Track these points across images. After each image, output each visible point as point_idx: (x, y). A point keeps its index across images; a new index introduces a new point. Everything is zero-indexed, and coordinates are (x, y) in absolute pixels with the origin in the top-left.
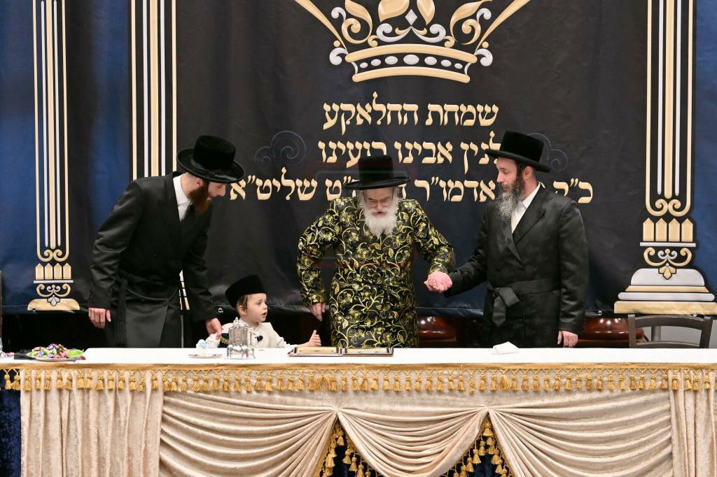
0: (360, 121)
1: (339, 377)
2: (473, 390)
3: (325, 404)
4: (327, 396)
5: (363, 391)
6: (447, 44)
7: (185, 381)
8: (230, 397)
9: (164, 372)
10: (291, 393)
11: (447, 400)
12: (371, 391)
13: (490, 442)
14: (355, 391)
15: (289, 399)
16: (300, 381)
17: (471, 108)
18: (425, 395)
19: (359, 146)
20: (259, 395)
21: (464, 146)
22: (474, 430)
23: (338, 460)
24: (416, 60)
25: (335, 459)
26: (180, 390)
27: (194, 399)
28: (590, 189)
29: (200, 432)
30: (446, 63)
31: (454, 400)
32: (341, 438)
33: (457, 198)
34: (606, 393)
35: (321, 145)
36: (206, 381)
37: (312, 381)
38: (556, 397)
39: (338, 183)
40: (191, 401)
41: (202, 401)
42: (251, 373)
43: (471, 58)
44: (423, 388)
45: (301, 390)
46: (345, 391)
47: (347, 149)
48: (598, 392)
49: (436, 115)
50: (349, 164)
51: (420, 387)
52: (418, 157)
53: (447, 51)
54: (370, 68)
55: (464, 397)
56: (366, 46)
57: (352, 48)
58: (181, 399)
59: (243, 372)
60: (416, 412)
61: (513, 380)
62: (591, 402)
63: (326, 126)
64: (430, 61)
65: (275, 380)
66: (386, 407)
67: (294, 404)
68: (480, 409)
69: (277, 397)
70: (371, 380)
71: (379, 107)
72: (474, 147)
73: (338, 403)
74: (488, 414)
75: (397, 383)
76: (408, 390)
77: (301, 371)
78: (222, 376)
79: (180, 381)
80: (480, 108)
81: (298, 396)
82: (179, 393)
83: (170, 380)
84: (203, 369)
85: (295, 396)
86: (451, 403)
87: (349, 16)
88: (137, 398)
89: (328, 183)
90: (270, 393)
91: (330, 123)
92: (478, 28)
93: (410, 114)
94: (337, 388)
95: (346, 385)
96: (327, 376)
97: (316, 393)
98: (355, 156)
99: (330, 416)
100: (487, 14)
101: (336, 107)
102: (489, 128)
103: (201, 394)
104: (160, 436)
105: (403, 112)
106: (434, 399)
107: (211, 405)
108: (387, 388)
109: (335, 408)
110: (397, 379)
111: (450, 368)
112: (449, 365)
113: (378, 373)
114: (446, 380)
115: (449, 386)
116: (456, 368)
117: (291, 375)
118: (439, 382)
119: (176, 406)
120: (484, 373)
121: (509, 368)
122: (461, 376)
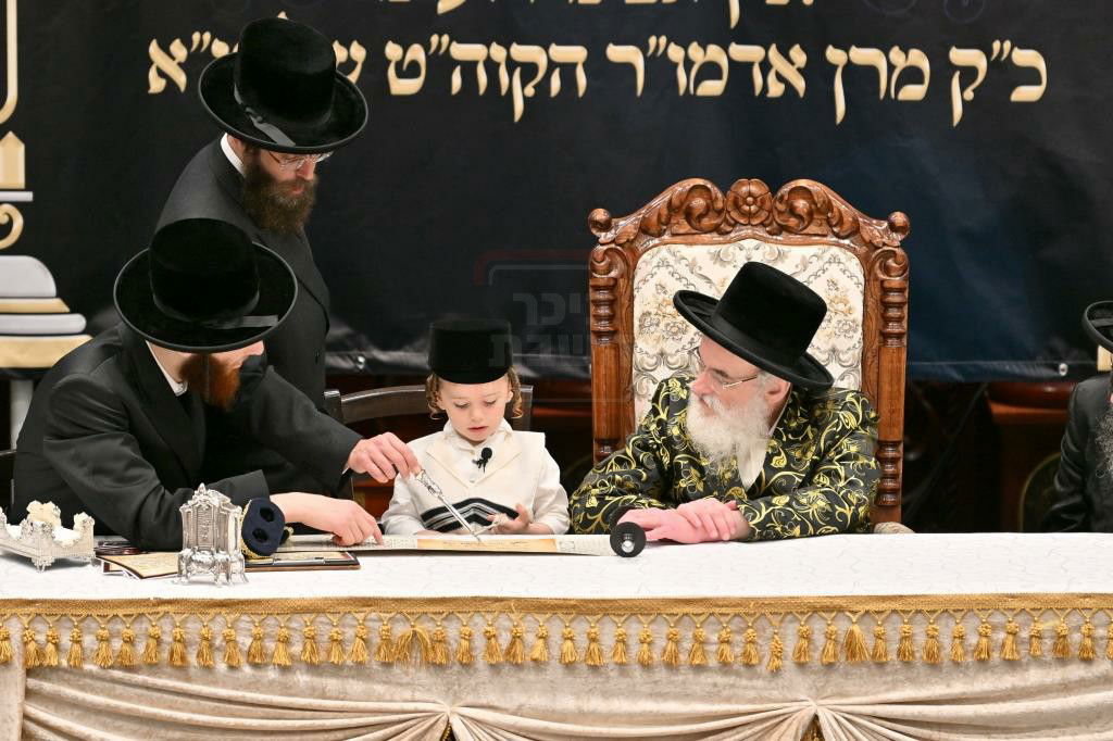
1: (452, 631)
2: (777, 662)
3: (418, 695)
4: (424, 676)
7: (78, 642)
8: (188, 679)
9: (25, 620)
10: (337, 669)
11: (715, 685)
12: (531, 664)
14: (491, 665)
15: (332, 684)
16: (358, 639)
18: (661, 674)
20: (259, 674)
26: (64, 663)
27: (99, 684)
28: (1041, 66)
31: (732, 686)
33: (712, 88)
34: (1103, 667)
36: (130, 641)
37: (387, 641)
38: (981, 677)
39: (417, 53)
40: (93, 690)
41: (119, 689)
42: (237, 620)
44: (657, 658)
45: (360, 664)
46: (467, 665)
48: (1082, 666)
50: (442, 6)
51: (650, 658)
55: (759, 677)
58: (69, 683)
59: (219, 619)
60: (642, 714)
61: (878, 637)
62: (1066, 688)
65: (296, 638)
66: (567, 703)
67: (345, 696)
68: (795, 706)
69: (302, 678)
70: (530, 638)
73: (451, 693)
74: (816, 718)
75: (594, 646)
76: (621, 664)
77: (360, 616)
78: (167, 628)
79: (65, 640)
81: (353, 677)
82: (65, 671)
83: (41, 638)
84: (121, 613)
85: (347, 677)
86: (725, 693)
89: (393, 51)
90: (284, 669)
94: (448, 658)
95: (470, 650)
96: (425, 628)
97: (396, 670)
99: (432, 725)
103: (118, 674)
106: (684, 683)
107: (140, 700)
108: (569, 659)
109: (443, 707)
110: (593, 635)
111: (724, 610)
112: (721, 603)
113: (548, 620)
114: (714, 638)
115: (721, 656)
116: (737, 610)
117: (337, 626)
118: (697, 645)
119: (57, 701)
120: (806, 621)
121: (867, 608)
122: (750, 631)
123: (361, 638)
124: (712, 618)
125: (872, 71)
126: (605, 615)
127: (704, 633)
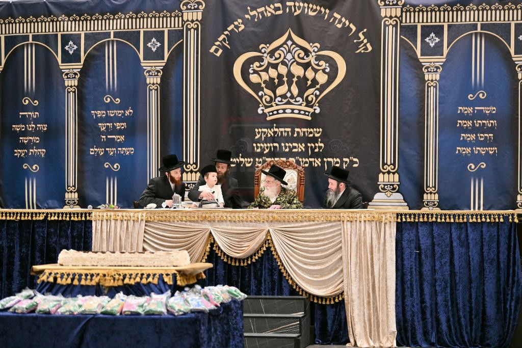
0: (269, 136)
1: (212, 215)
2: (263, 220)
3: (206, 226)
4: (207, 223)
5: (220, 221)
6: (302, 105)
8: (171, 223)
9: (146, 213)
10: (194, 221)
11: (253, 225)
12: (224, 221)
13: (270, 241)
14: (218, 221)
15: (193, 224)
16: (197, 217)
17: (312, 130)
18: (245, 223)
19: (269, 145)
20: (182, 222)
21: (309, 145)
22: (263, 236)
23: (211, 248)
24: (290, 111)
25: (210, 248)
28: (358, 161)
29: (159, 237)
30: (302, 112)
31: (256, 225)
32: (212, 240)
33: (307, 165)
34: (316, 222)
35: (255, 145)
36: (162, 217)
37: (202, 216)
38: (296, 224)
39: (261, 160)
40: (156, 225)
41: (160, 225)
43: (311, 110)
45: (197, 221)
46: (214, 221)
47: (264, 147)
48: (313, 222)
49: (298, 133)
50: (265, 152)
52: (291, 149)
53: (303, 108)
54: (273, 115)
55: (260, 223)
56: (272, 106)
57: (266, 107)
58: (152, 224)
61: (279, 217)
62: (310, 226)
63: (256, 138)
64: (296, 111)
65: (187, 217)
66: (230, 227)
67: (194, 226)
68: (266, 228)
69: (188, 223)
70: (224, 217)
71: (276, 130)
72: (313, 145)
73: (212, 226)
74: (269, 230)
76: (238, 221)
77: (198, 213)
78: (168, 215)
79: (152, 217)
80: (315, 130)
81: (196, 223)
82: (151, 221)
83: (148, 216)
84: (160, 212)
87: (265, 95)
88: (136, 223)
89: (257, 159)
90: (186, 221)
91: (258, 136)
92: (314, 98)
93: (288, 132)
94: (211, 220)
95: (214, 219)
96: (207, 215)
97: (203, 222)
98: (267, 149)
99: (208, 231)
100: (318, 93)
101: (260, 130)
102: (318, 138)
103: (160, 222)
104: (143, 238)
105: (285, 131)
106: (248, 224)
107: (163, 226)
109: (210, 228)
110: (234, 216)
111: (255, 212)
113: (227, 214)
115: (254, 219)
116: (257, 212)
118: (250, 218)
119: (150, 226)
120: (268, 214)
121: (278, 212)
122: (259, 215)
124: (253, 213)
125: (331, 162)
126: (236, 213)
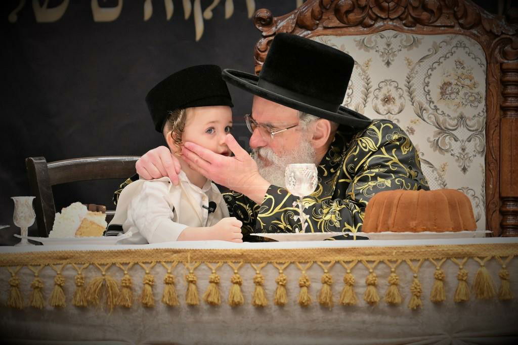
1: (137, 278)
3: (109, 335)
11: (364, 323)
12: (206, 306)
14: (171, 308)
16: (57, 286)
31: (379, 324)
37: (82, 287)
44: (314, 299)
45: (58, 308)
46: (150, 308)
51: (309, 300)
55: (401, 315)
61: (503, 278)
70: (205, 284)
75: (259, 289)
77: (58, 268)
81: (53, 321)
85: (47, 321)
94: (132, 302)
95: (152, 295)
96: (114, 277)
108: (236, 300)
110: (259, 279)
111: (370, 258)
112: (367, 252)
113: (218, 269)
114: (363, 282)
115: (369, 296)
116: (381, 258)
117: (38, 276)
118: (348, 287)
120: (441, 267)
121: (494, 254)
122: (393, 275)
123: (60, 285)
124: (360, 265)
126: (268, 263)
127: (353, 277)
